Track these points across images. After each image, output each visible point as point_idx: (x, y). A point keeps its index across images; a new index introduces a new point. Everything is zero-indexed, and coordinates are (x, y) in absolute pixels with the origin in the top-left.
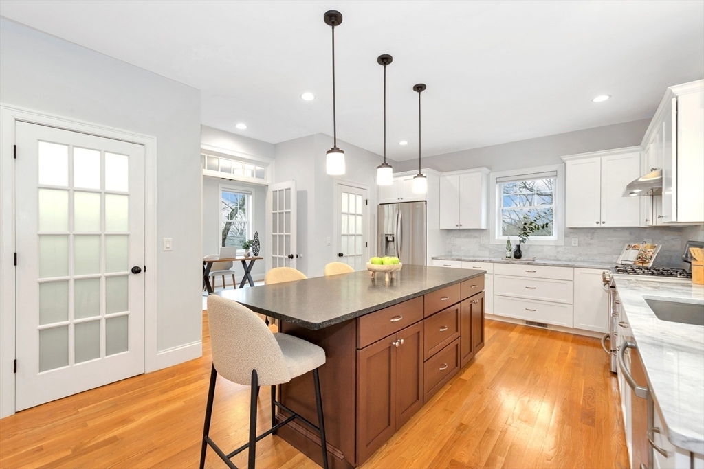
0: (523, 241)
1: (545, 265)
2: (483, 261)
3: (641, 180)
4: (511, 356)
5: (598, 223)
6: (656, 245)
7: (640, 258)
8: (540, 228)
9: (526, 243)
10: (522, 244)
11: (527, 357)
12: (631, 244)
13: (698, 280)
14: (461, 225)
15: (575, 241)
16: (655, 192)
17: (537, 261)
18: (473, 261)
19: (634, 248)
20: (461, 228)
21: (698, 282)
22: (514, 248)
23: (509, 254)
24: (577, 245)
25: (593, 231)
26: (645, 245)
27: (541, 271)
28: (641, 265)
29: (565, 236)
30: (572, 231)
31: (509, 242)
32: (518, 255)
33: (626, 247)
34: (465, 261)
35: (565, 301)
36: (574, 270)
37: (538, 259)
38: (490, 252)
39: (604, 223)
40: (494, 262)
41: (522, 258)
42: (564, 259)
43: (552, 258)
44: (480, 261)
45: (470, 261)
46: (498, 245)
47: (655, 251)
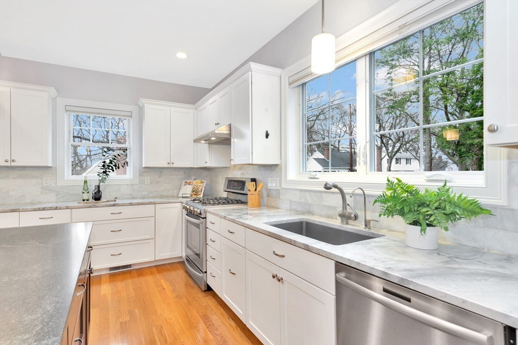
0: (103, 180)
1: (131, 204)
2: (56, 208)
3: (216, 131)
4: (121, 320)
5: (169, 163)
6: (203, 181)
7: (194, 191)
8: (121, 167)
9: (107, 183)
10: (102, 184)
11: (137, 311)
12: (187, 181)
13: (252, 205)
14: (13, 161)
15: (147, 179)
16: (225, 141)
17: (118, 202)
18: (39, 209)
19: (189, 184)
20: (13, 164)
21: (253, 206)
22: (92, 189)
23: (86, 196)
24: (149, 183)
25: (160, 170)
26: (197, 181)
27: (127, 211)
28: (196, 196)
29: (140, 175)
30: (145, 170)
31: (85, 182)
32: (97, 197)
33: (184, 183)
34: (26, 211)
35: (148, 237)
36: (155, 206)
37: (120, 199)
38: (57, 195)
39: (173, 163)
40: (71, 208)
41: (102, 200)
42: (138, 197)
43: (128, 197)
44: (51, 209)
45: (35, 210)
46: (69, 186)
47: (203, 185)
